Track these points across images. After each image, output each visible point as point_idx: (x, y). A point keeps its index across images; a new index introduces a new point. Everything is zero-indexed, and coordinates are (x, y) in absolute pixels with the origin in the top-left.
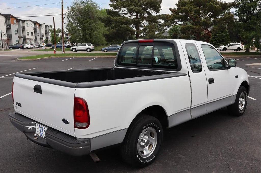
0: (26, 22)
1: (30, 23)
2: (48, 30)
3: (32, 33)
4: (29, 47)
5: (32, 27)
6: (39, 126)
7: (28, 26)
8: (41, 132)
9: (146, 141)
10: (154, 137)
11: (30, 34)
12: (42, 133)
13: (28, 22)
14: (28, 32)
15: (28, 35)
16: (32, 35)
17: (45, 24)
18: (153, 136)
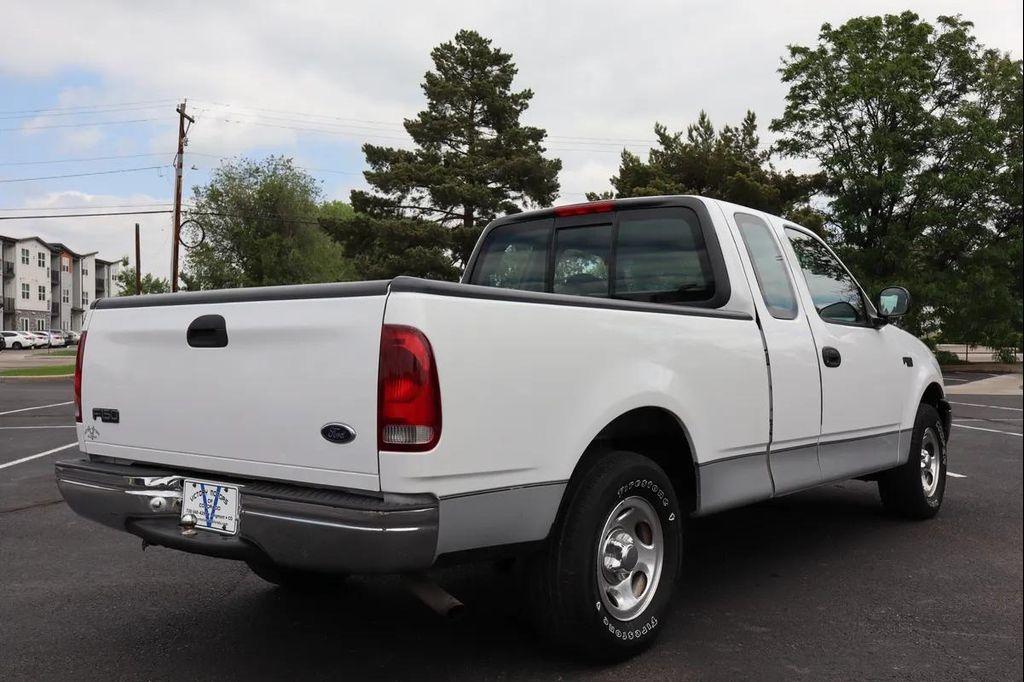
0: (19, 247)
1: (35, 250)
2: (106, 277)
3: (42, 289)
4: (29, 343)
5: (41, 264)
6: (199, 488)
7: (25, 261)
8: (210, 511)
9: (625, 552)
10: (650, 544)
11: (34, 292)
12: (213, 511)
13: (26, 246)
14: (26, 287)
15: (26, 295)
16: (42, 297)
17: (97, 257)
18: (645, 538)
